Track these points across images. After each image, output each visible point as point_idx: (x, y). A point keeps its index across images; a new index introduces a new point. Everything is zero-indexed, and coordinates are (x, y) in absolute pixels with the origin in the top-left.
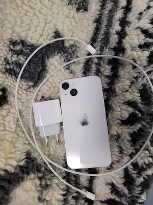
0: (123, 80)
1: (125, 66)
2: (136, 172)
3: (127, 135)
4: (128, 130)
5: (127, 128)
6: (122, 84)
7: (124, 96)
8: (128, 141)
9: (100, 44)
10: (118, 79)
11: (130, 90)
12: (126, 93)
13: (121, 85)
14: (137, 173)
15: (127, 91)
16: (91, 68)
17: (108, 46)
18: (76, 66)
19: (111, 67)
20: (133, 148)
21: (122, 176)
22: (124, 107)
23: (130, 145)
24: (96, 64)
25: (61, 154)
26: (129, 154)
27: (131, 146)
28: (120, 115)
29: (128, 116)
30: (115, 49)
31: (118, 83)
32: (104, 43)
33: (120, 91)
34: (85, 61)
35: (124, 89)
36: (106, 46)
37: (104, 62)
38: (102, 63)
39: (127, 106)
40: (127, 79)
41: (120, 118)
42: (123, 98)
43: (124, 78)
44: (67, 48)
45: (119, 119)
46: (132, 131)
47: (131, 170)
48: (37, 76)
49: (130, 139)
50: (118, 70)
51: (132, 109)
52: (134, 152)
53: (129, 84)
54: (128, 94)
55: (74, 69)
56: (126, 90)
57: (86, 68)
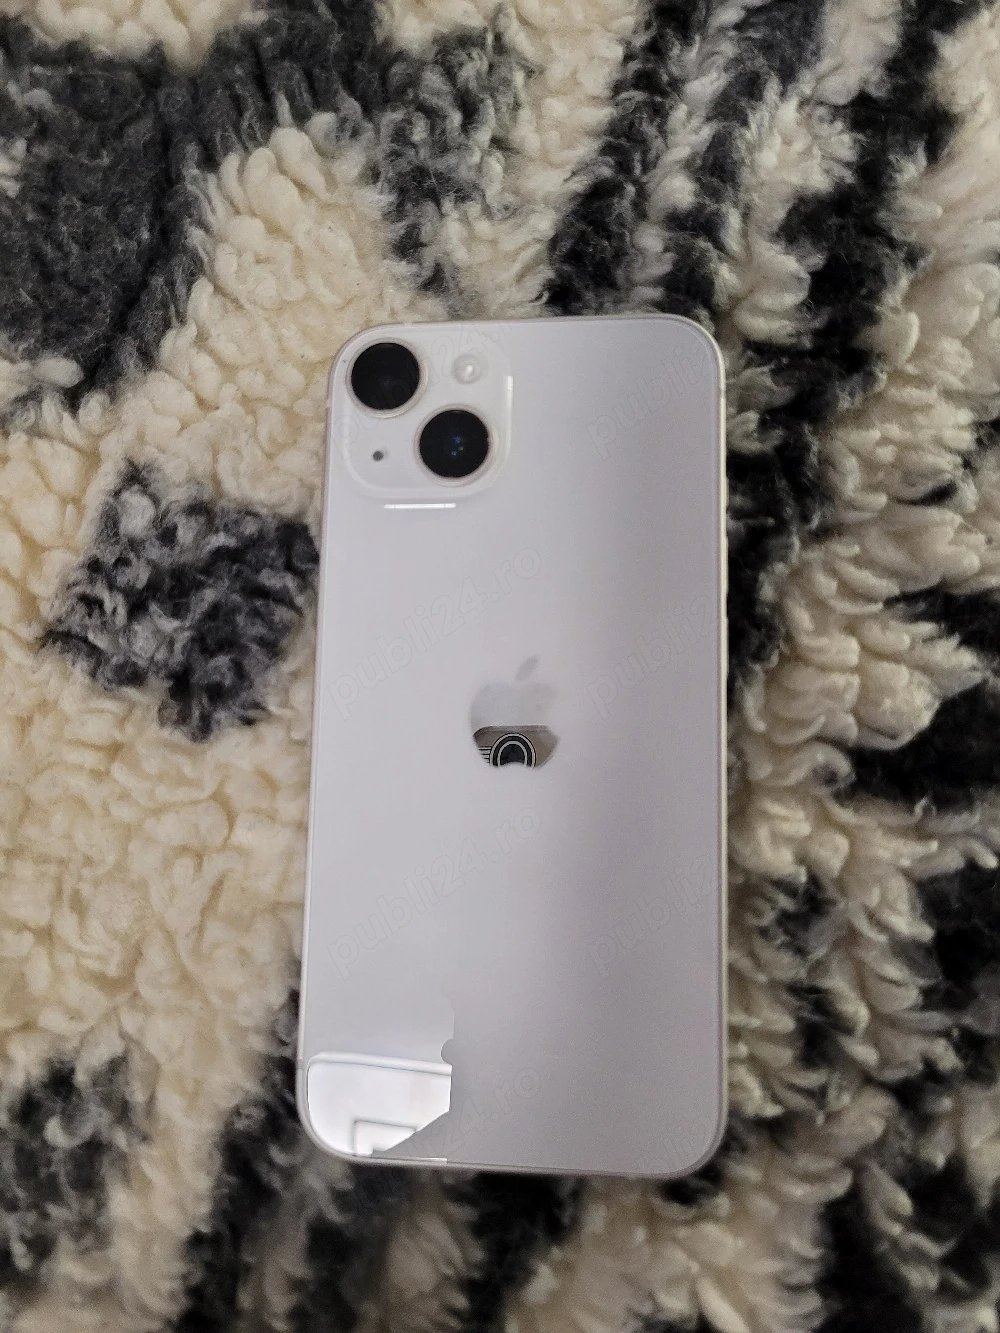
0: (911, 394)
1: (937, 272)
2: (935, 1250)
3: (900, 892)
4: (907, 852)
5: (905, 832)
6: (894, 430)
7: (904, 538)
8: (902, 949)
9: (728, 49)
10: (870, 378)
11: (969, 493)
12: (934, 513)
13: (885, 441)
14: (946, 1262)
15: (942, 495)
16: (620, 254)
17: (806, 84)
18: (483, 227)
19: (817, 260)
20: (937, 1019)
21: (806, 1276)
22: (902, 635)
23: (912, 996)
24: (676, 221)
25: (245, 1001)
26: (893, 1075)
27: (930, 999)
28: (851, 697)
29: (925, 720)
30: (862, 112)
31: (859, 418)
32: (767, 47)
33: (874, 488)
34: (580, 185)
35: (909, 477)
36: (788, 76)
37: (746, 216)
38: (734, 219)
39: (927, 628)
40: (949, 394)
41: (852, 732)
42: (891, 554)
43: (923, 381)
44: (401, 56)
45: (838, 744)
46: (953, 861)
47: (896, 1229)
48: (107, 301)
49: (926, 933)
50: (874, 296)
51: (967, 658)
52: (948, 1059)
53: (966, 440)
54: (944, 521)
55: (460, 255)
56: (926, 487)
57: (574, 257)
